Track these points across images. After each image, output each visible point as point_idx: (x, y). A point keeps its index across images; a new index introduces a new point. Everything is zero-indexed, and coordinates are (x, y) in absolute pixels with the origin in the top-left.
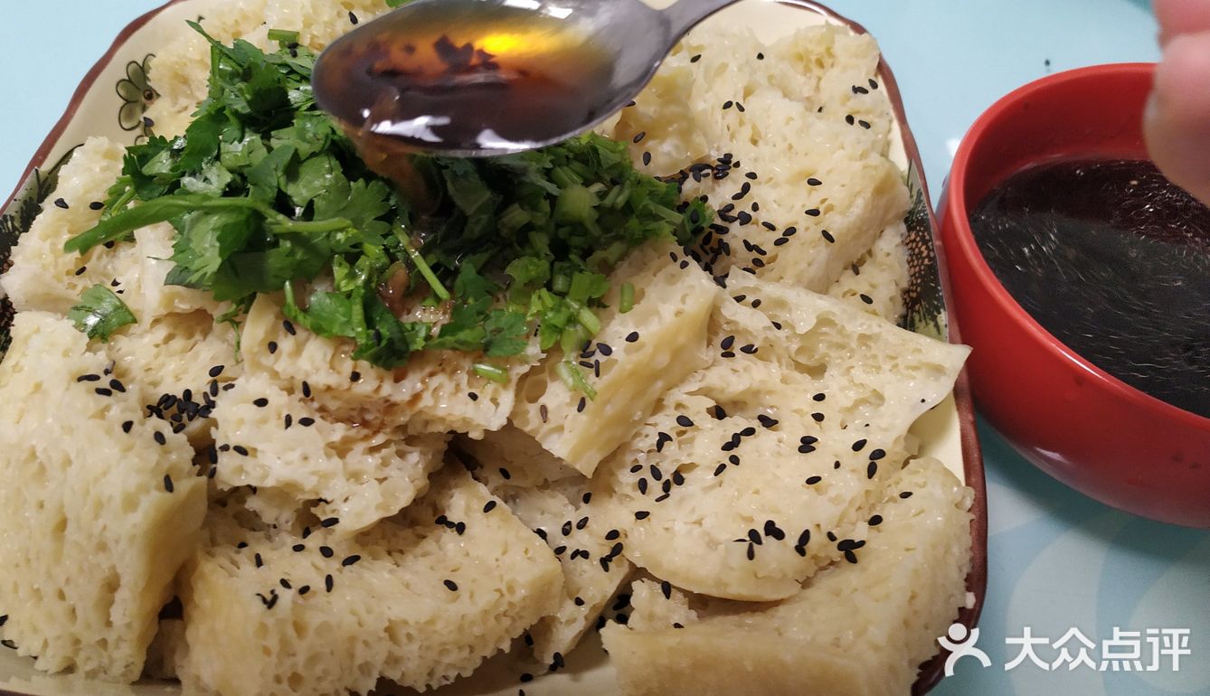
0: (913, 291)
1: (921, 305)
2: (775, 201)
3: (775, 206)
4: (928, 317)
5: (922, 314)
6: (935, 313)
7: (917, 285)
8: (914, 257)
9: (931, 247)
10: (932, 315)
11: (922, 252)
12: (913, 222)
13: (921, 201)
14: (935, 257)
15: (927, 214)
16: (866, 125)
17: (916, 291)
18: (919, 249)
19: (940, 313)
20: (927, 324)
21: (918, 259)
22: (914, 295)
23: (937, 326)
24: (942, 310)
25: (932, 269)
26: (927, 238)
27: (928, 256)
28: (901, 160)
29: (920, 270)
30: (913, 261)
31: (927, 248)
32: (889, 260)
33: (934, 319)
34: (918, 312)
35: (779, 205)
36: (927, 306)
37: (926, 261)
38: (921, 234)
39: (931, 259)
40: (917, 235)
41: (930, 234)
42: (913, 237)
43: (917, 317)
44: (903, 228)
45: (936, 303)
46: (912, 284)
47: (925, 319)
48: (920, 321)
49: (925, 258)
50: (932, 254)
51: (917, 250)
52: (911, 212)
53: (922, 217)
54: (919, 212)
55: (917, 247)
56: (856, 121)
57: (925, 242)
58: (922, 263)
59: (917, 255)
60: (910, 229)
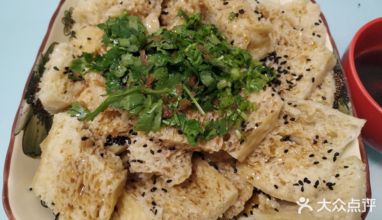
0: (337, 94)
1: (341, 99)
2: (295, 66)
3: (295, 67)
4: (344, 104)
5: (341, 102)
6: (347, 103)
7: (339, 92)
8: (337, 82)
9: (343, 80)
10: (345, 102)
11: (340, 81)
12: (336, 70)
13: (339, 63)
14: (345, 83)
15: (341, 68)
16: (319, 36)
17: (338, 94)
18: (339, 79)
19: (348, 103)
20: (343, 106)
21: (339, 83)
22: (338, 95)
23: (347, 107)
24: (349, 102)
25: (344, 87)
26: (342, 76)
27: (343, 83)
28: (331, 48)
29: (340, 87)
30: (337, 84)
31: (342, 80)
32: (330, 84)
33: (346, 105)
34: (340, 101)
35: (296, 67)
36: (343, 100)
37: (342, 84)
38: (339, 74)
39: (344, 84)
40: (338, 75)
41: (343, 75)
42: (336, 75)
43: (339, 103)
44: (333, 72)
45: (346, 99)
46: (337, 91)
47: (342, 104)
48: (341, 104)
49: (341, 83)
50: (344, 82)
51: (338, 80)
52: (335, 67)
53: (339, 69)
54: (338, 67)
55: (338, 79)
56: (316, 35)
57: (341, 78)
58: (341, 85)
59: (338, 82)
60: (335, 72)
